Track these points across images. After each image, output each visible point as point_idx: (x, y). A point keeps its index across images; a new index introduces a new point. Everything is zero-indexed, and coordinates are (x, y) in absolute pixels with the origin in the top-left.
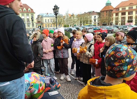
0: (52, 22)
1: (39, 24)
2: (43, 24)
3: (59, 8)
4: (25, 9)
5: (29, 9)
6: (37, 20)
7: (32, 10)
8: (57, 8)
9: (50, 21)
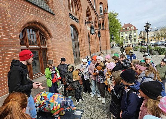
0: (156, 36)
1: (141, 40)
2: (145, 39)
3: (150, 25)
4: (128, 28)
5: (132, 27)
6: (140, 36)
7: (135, 27)
8: (148, 25)
9: (153, 35)
